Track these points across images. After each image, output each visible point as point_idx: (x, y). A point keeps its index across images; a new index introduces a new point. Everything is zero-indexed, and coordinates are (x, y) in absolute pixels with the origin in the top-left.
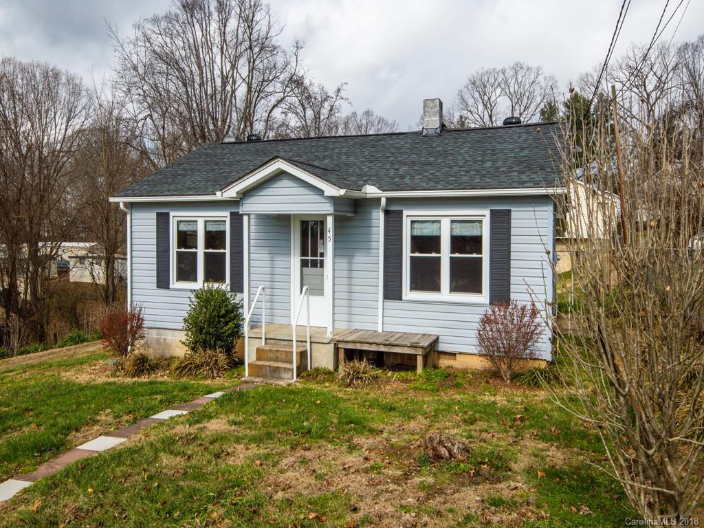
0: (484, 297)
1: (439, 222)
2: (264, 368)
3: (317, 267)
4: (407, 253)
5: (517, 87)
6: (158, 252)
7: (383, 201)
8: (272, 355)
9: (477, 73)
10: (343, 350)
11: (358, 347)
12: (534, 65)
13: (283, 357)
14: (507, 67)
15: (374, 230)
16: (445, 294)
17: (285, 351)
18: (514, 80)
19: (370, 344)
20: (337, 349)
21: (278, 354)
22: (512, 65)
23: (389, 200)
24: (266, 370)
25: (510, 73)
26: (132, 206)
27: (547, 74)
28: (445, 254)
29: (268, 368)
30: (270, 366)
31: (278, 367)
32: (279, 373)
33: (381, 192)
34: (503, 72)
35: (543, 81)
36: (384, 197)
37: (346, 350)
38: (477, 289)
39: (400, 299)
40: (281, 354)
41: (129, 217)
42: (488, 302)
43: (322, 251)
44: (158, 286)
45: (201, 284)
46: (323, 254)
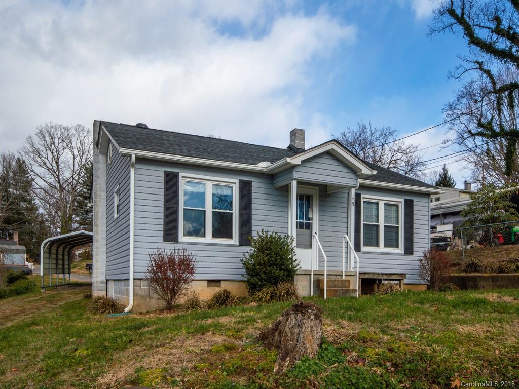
0: (401, 250)
1: (378, 203)
2: (338, 291)
4: (362, 221)
6: (166, 208)
8: (332, 284)
11: (371, 276)
13: (339, 284)
16: (382, 248)
17: (340, 280)
21: (336, 283)
24: (339, 293)
28: (382, 223)
30: (342, 290)
32: (349, 293)
39: (360, 250)
40: (338, 283)
42: (403, 252)
43: (311, 216)
44: (165, 240)
45: (209, 238)
46: (312, 218)
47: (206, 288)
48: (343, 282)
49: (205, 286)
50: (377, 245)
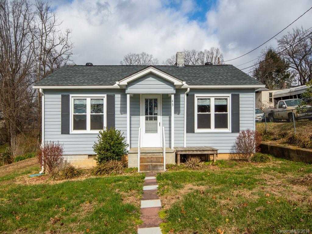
0: (229, 130)
1: (209, 99)
3: (152, 120)
4: (196, 113)
5: (143, 62)
6: (62, 115)
7: (189, 89)
8: (149, 160)
9: (128, 55)
10: (179, 155)
11: (187, 153)
12: (150, 54)
14: (139, 54)
15: (181, 103)
16: (213, 129)
17: (156, 157)
18: (142, 59)
19: (193, 151)
20: (176, 155)
22: (141, 53)
23: (191, 89)
24: (150, 167)
25: (140, 56)
26: (45, 91)
27: (155, 58)
28: (213, 112)
29: (151, 166)
30: (152, 165)
31: (156, 165)
32: (157, 167)
33: (188, 85)
34: (138, 55)
35: (153, 60)
36: (189, 87)
37: (181, 155)
38: (226, 126)
39: (194, 132)
40: (154, 159)
41: (43, 97)
42: (231, 131)
43: (156, 112)
44: (62, 133)
45: (88, 130)
46: (157, 114)
47: (88, 159)
48: (158, 159)
49: (86, 158)
50: (209, 127)
